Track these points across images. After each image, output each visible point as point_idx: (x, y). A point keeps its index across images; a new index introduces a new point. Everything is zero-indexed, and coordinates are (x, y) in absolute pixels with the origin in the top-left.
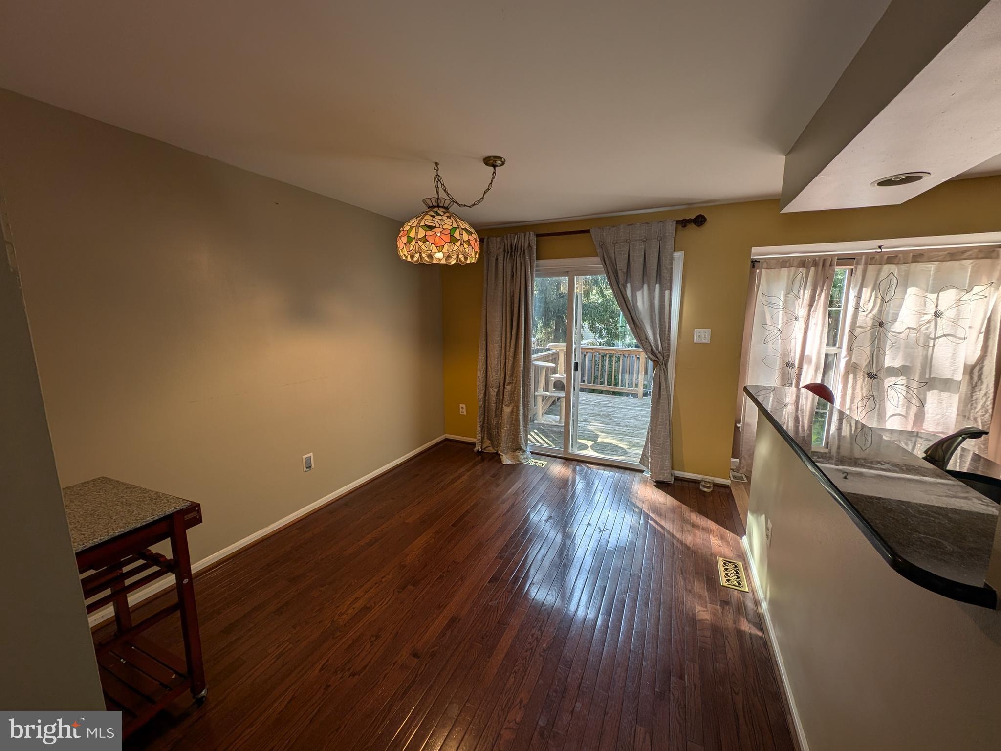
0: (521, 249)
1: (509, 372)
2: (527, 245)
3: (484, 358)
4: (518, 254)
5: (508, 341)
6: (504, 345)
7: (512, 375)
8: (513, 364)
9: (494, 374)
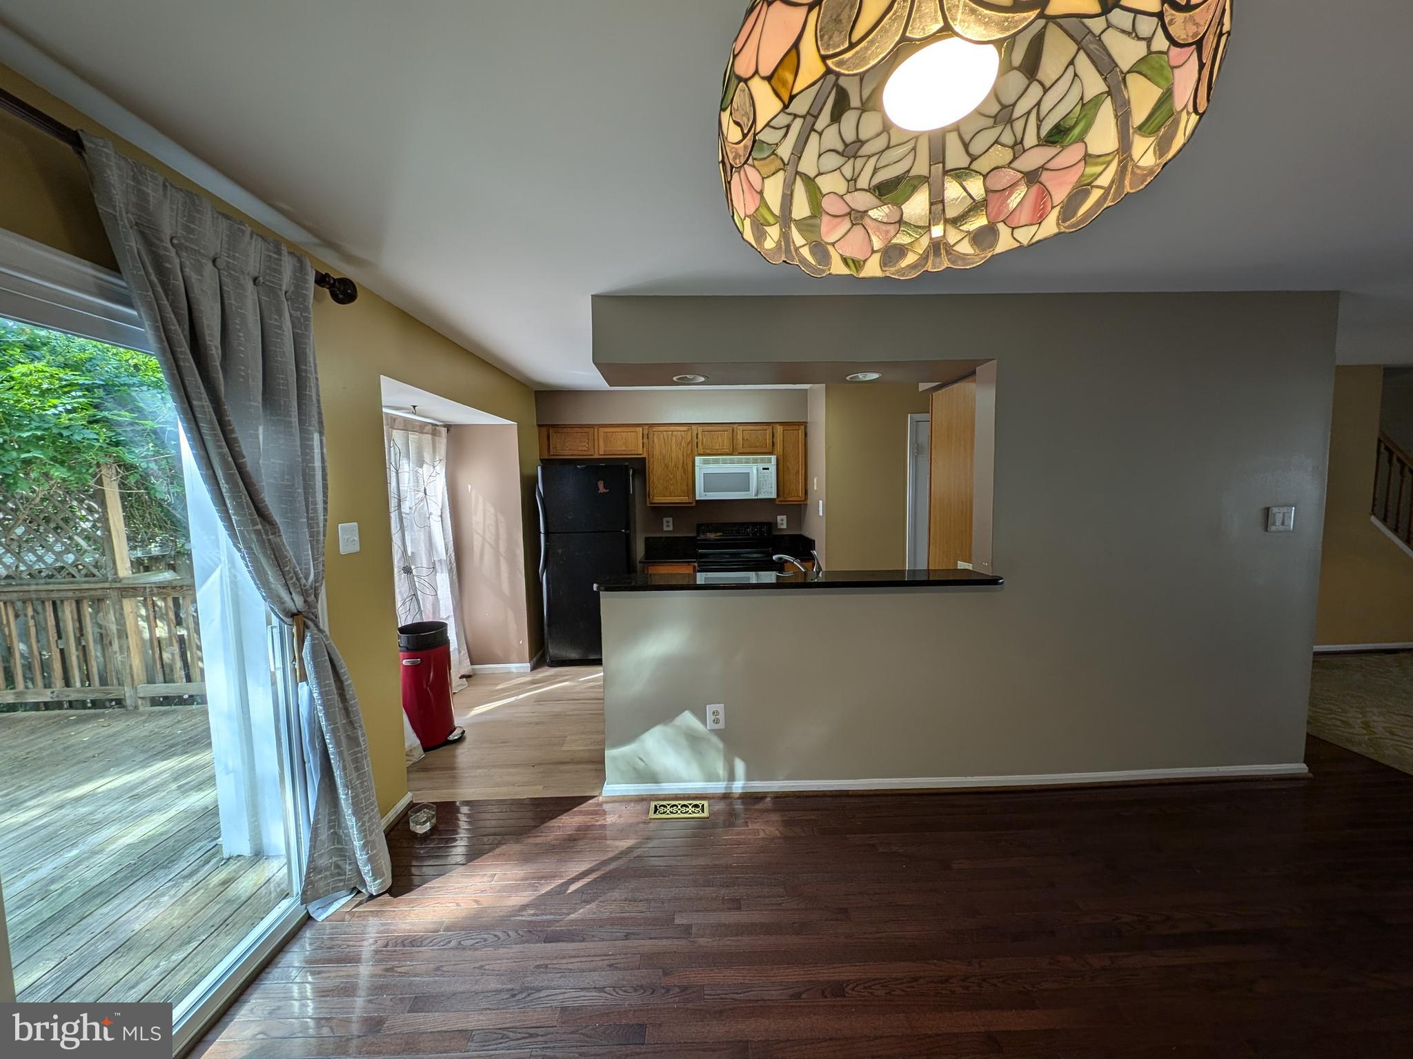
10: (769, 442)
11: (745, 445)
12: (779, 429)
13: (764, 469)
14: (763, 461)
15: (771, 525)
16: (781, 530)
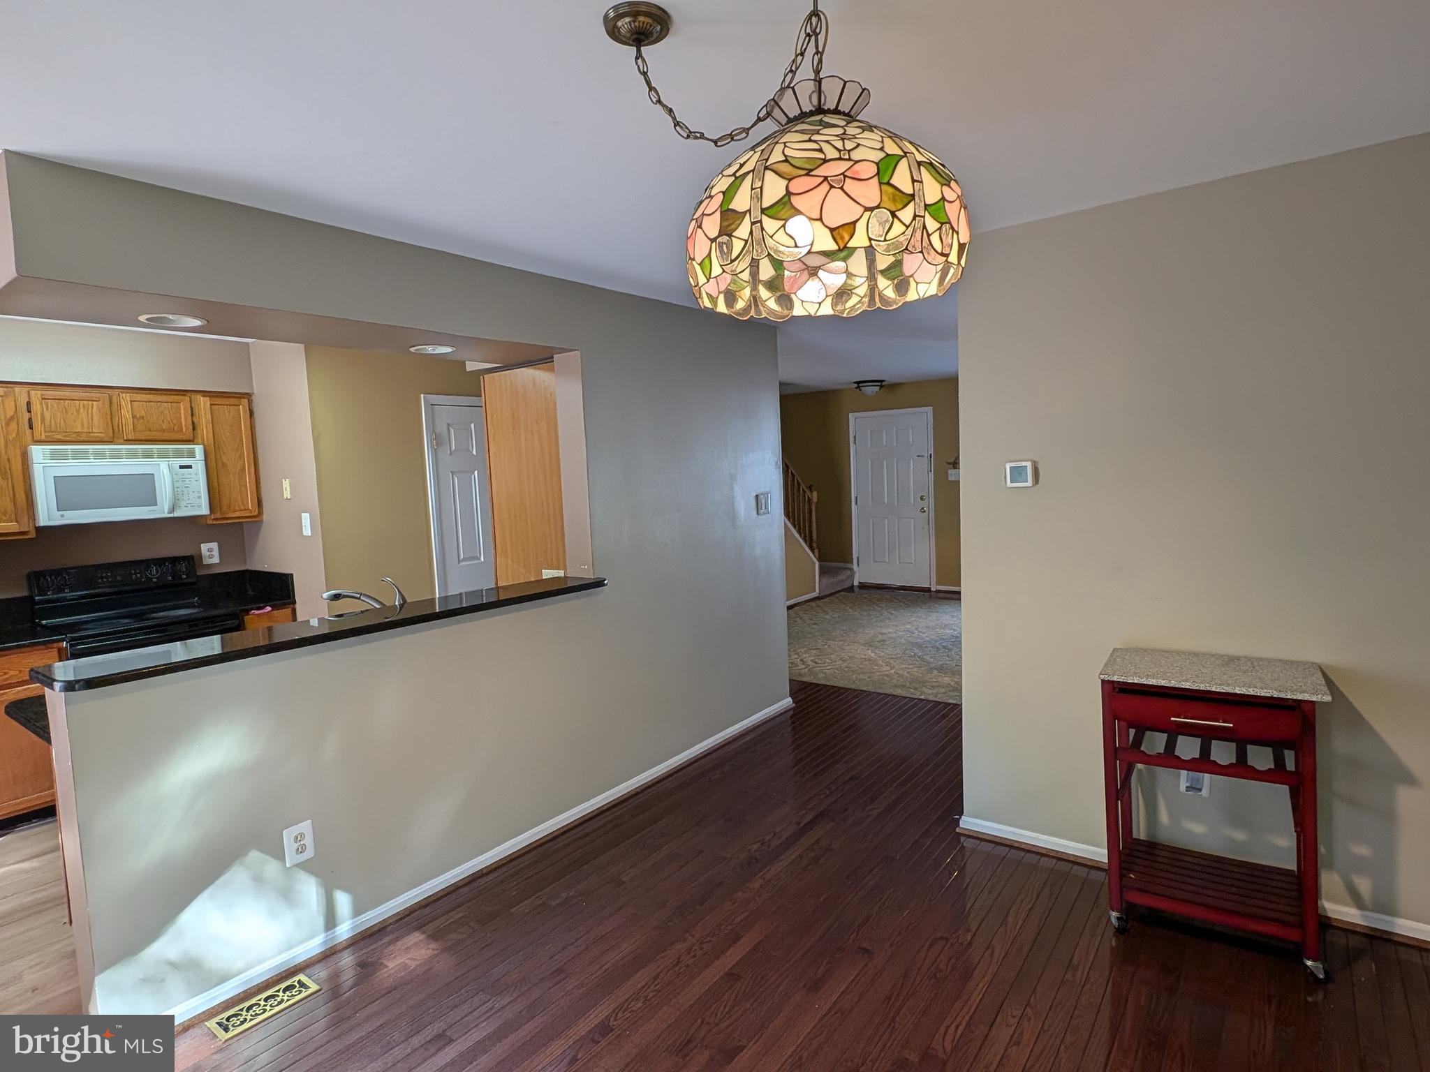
10: (185, 421)
11: (139, 427)
12: (203, 403)
13: (181, 467)
14: (179, 454)
15: (192, 561)
16: (209, 566)
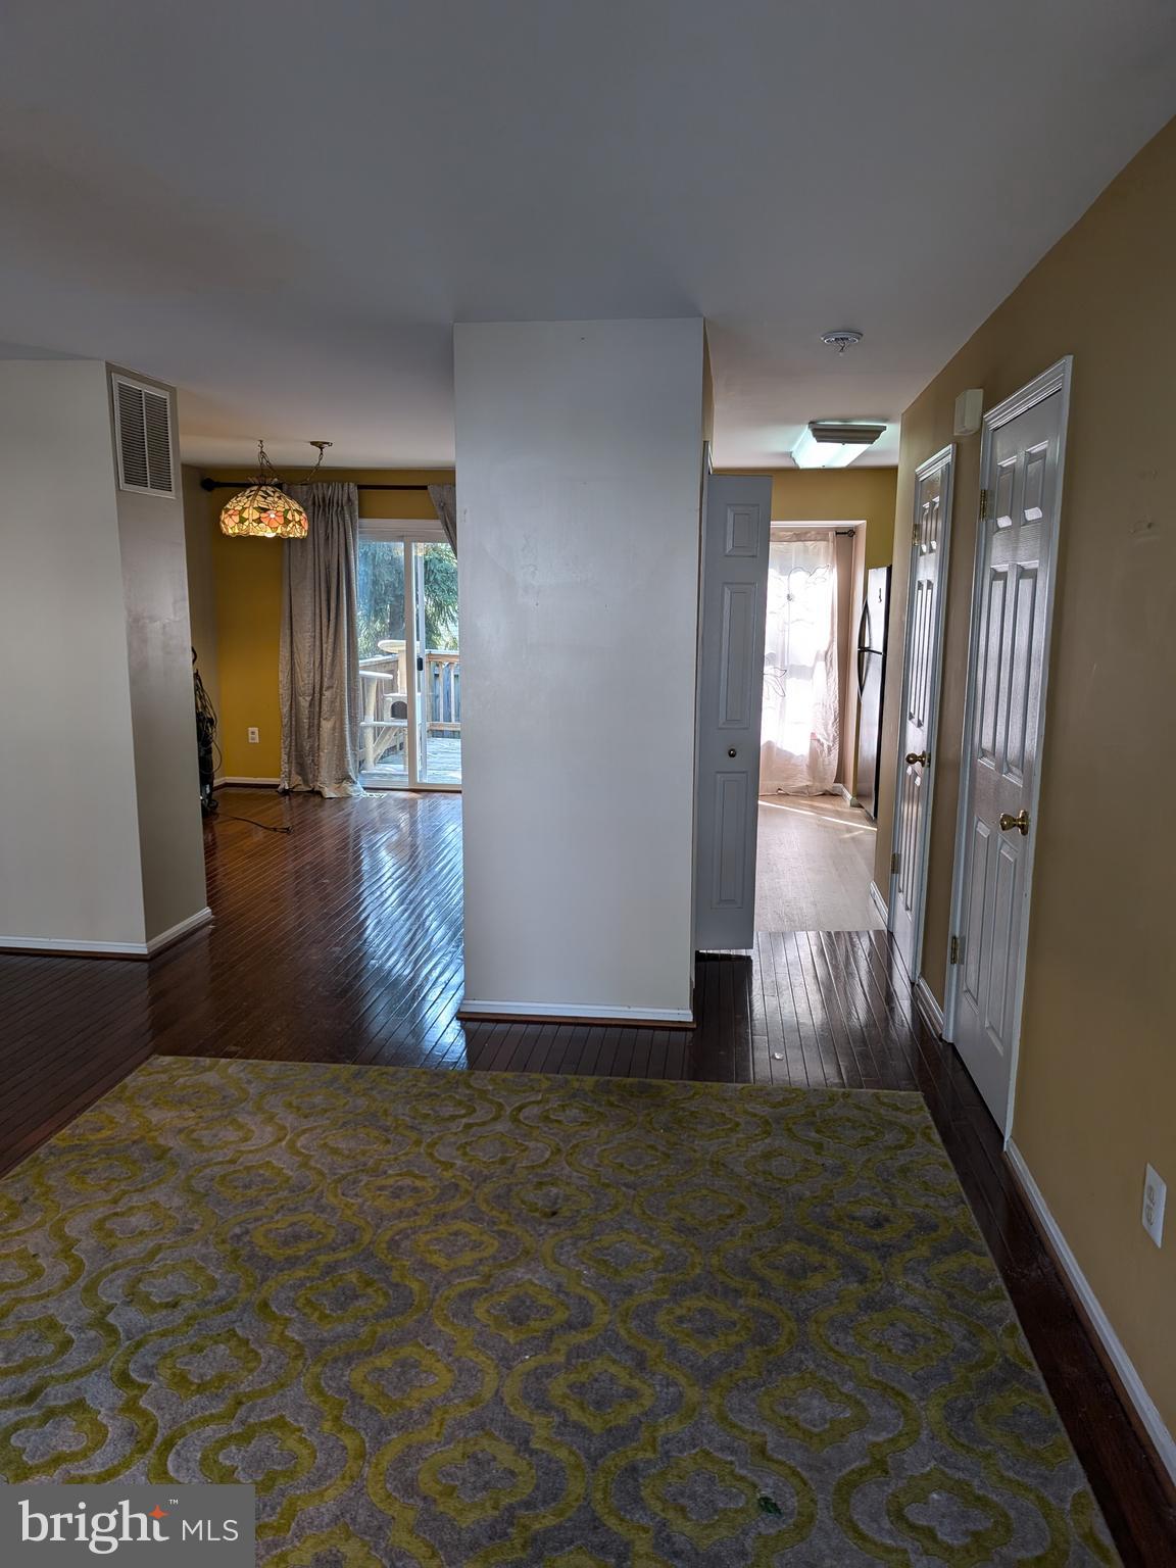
0: (338, 503)
1: (327, 672)
2: (345, 499)
3: (288, 655)
4: (335, 509)
5: (324, 629)
6: (318, 635)
7: (331, 677)
8: (333, 660)
9: (305, 675)
